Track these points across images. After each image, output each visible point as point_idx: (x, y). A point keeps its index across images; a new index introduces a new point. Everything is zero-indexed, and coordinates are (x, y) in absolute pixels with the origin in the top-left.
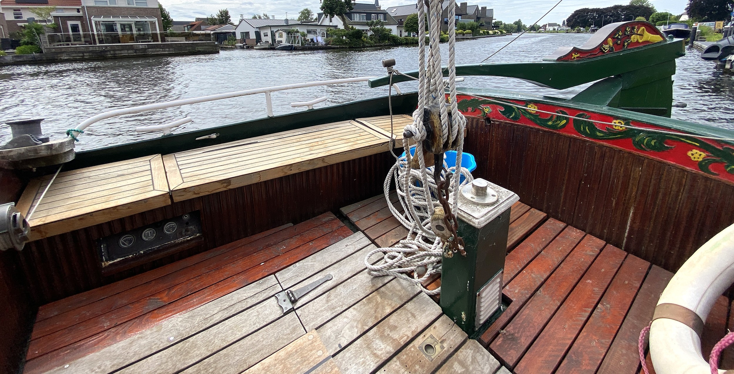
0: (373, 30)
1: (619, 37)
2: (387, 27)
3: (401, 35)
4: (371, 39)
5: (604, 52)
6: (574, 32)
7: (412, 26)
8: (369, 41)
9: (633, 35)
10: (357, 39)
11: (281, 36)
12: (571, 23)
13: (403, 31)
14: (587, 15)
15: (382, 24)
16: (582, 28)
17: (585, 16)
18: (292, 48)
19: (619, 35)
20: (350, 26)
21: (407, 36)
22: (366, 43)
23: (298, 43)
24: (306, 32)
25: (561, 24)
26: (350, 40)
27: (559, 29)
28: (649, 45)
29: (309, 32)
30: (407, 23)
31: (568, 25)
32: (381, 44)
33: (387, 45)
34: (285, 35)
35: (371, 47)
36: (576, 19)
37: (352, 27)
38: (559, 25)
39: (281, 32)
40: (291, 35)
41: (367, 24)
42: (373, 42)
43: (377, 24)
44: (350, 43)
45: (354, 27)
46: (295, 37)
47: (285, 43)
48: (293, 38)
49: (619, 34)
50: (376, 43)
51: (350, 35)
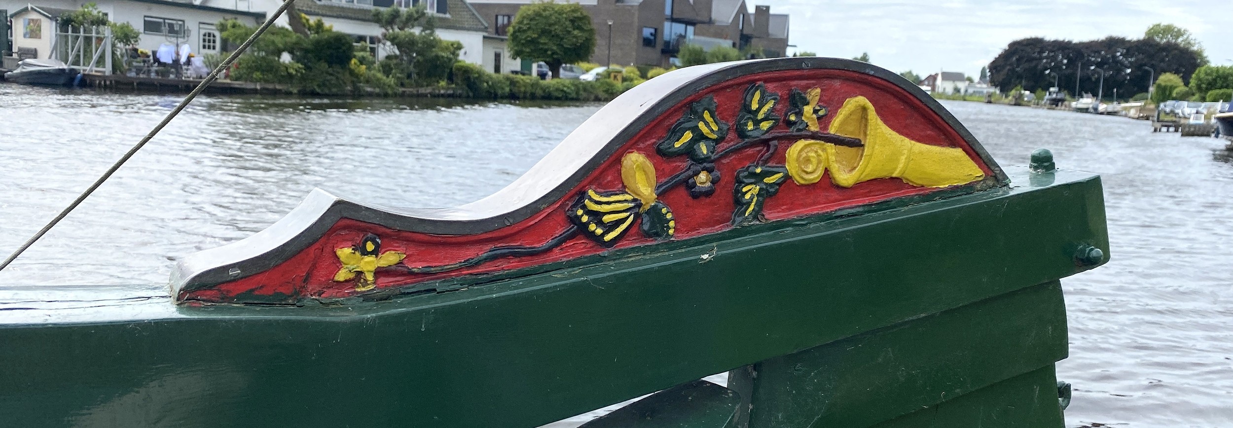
0: (394, 40)
1: (703, 149)
2: (445, 36)
3: (497, 69)
4: (386, 68)
5: (598, 240)
6: (1007, 101)
7: (533, 42)
8: (380, 75)
9: (796, 139)
10: (330, 64)
11: (34, 32)
12: (1001, 76)
13: (506, 55)
14: (1041, 59)
15: (430, 24)
16: (1027, 93)
17: (1035, 59)
18: (72, 79)
19: (699, 137)
20: (313, 20)
21: (516, 72)
22: (368, 81)
23: (101, 61)
24: (138, 25)
25: (976, 77)
26: (308, 68)
27: (970, 91)
28: (902, 203)
29: (152, 27)
30: (520, 30)
31: (993, 83)
32: (422, 91)
33: (443, 96)
34: (49, 30)
35: (386, 96)
36: (1011, 65)
37: (320, 25)
38: (970, 80)
39: (34, 16)
40: (75, 30)
41: (377, 19)
42: (391, 80)
43: (411, 20)
44: (303, 78)
45: (328, 23)
46: (88, 40)
47: (47, 61)
48: (81, 41)
49: (695, 130)
50: (402, 85)
51: (306, 51)
